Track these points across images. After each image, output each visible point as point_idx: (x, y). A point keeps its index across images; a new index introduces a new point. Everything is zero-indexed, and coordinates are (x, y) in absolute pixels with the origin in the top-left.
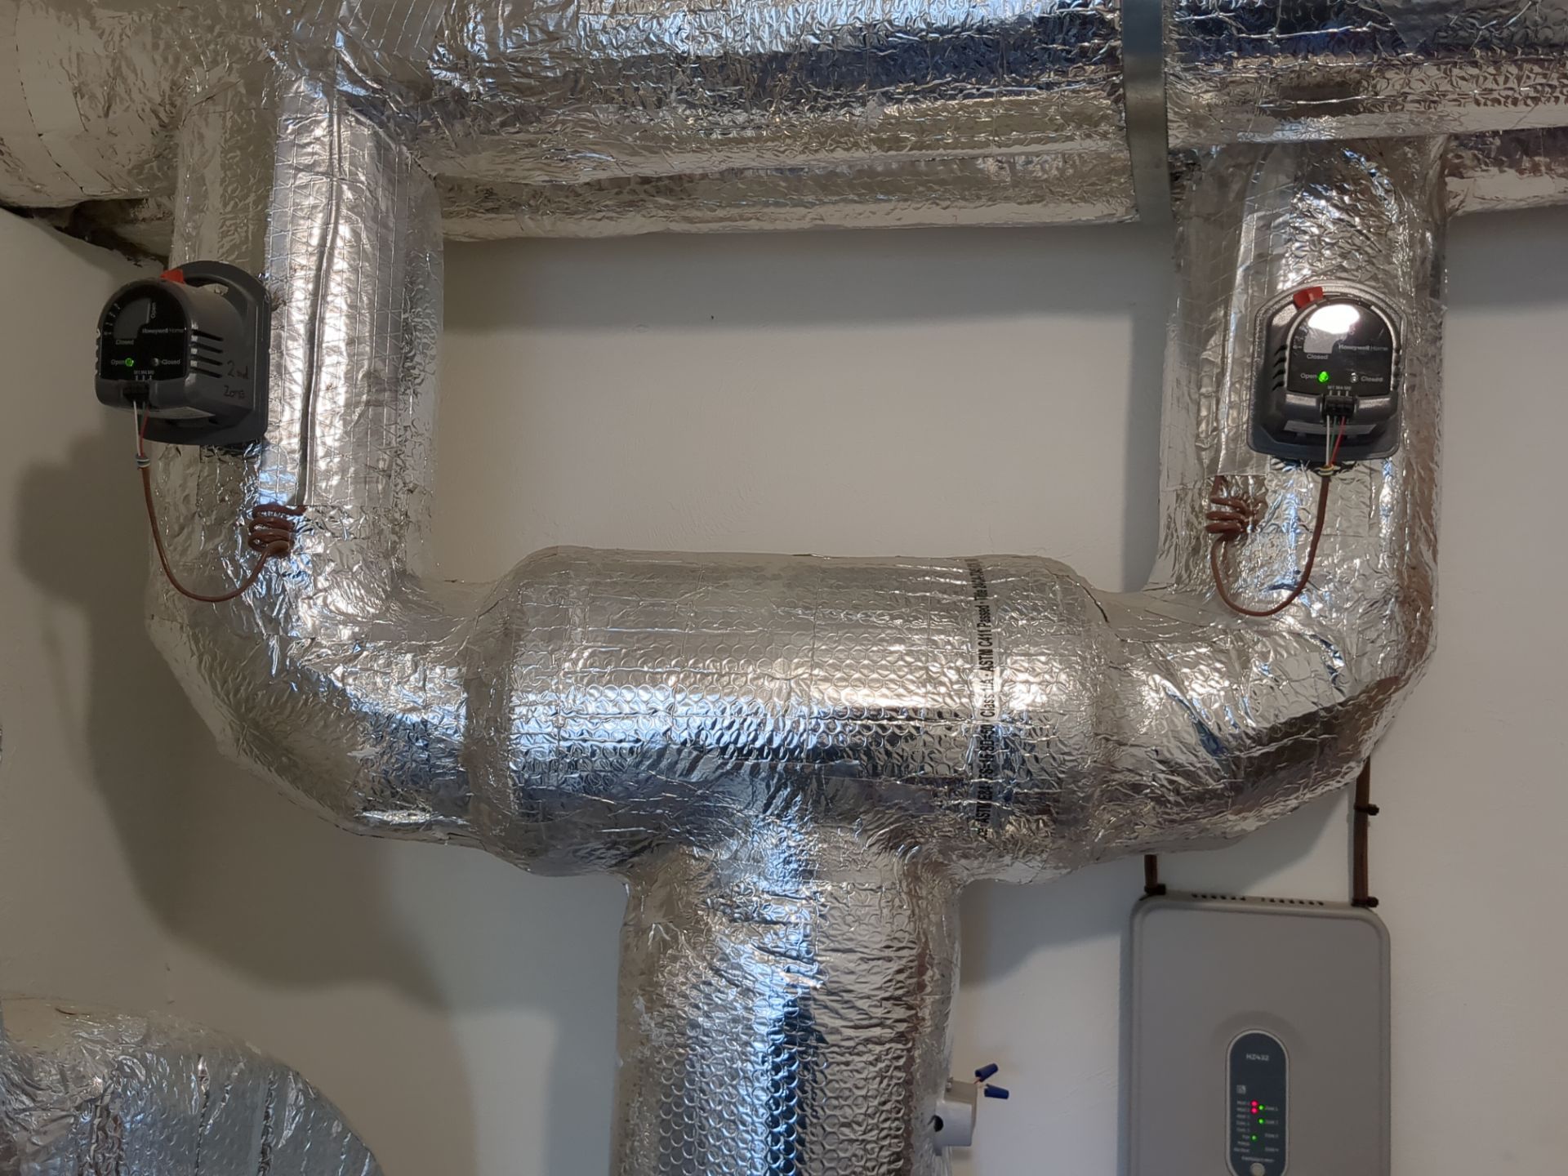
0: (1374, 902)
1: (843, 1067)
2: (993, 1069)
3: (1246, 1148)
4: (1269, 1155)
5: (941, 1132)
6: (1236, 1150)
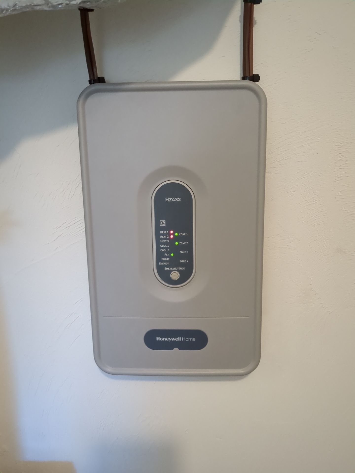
0: (256, 78)
3: (167, 261)
4: (183, 265)
6: (161, 264)
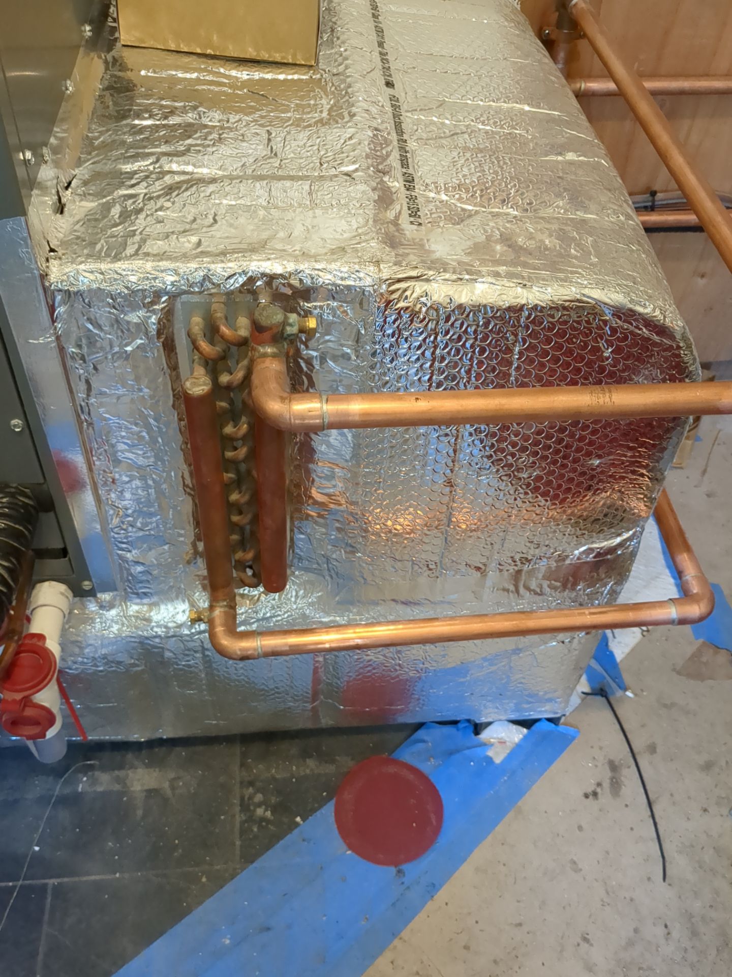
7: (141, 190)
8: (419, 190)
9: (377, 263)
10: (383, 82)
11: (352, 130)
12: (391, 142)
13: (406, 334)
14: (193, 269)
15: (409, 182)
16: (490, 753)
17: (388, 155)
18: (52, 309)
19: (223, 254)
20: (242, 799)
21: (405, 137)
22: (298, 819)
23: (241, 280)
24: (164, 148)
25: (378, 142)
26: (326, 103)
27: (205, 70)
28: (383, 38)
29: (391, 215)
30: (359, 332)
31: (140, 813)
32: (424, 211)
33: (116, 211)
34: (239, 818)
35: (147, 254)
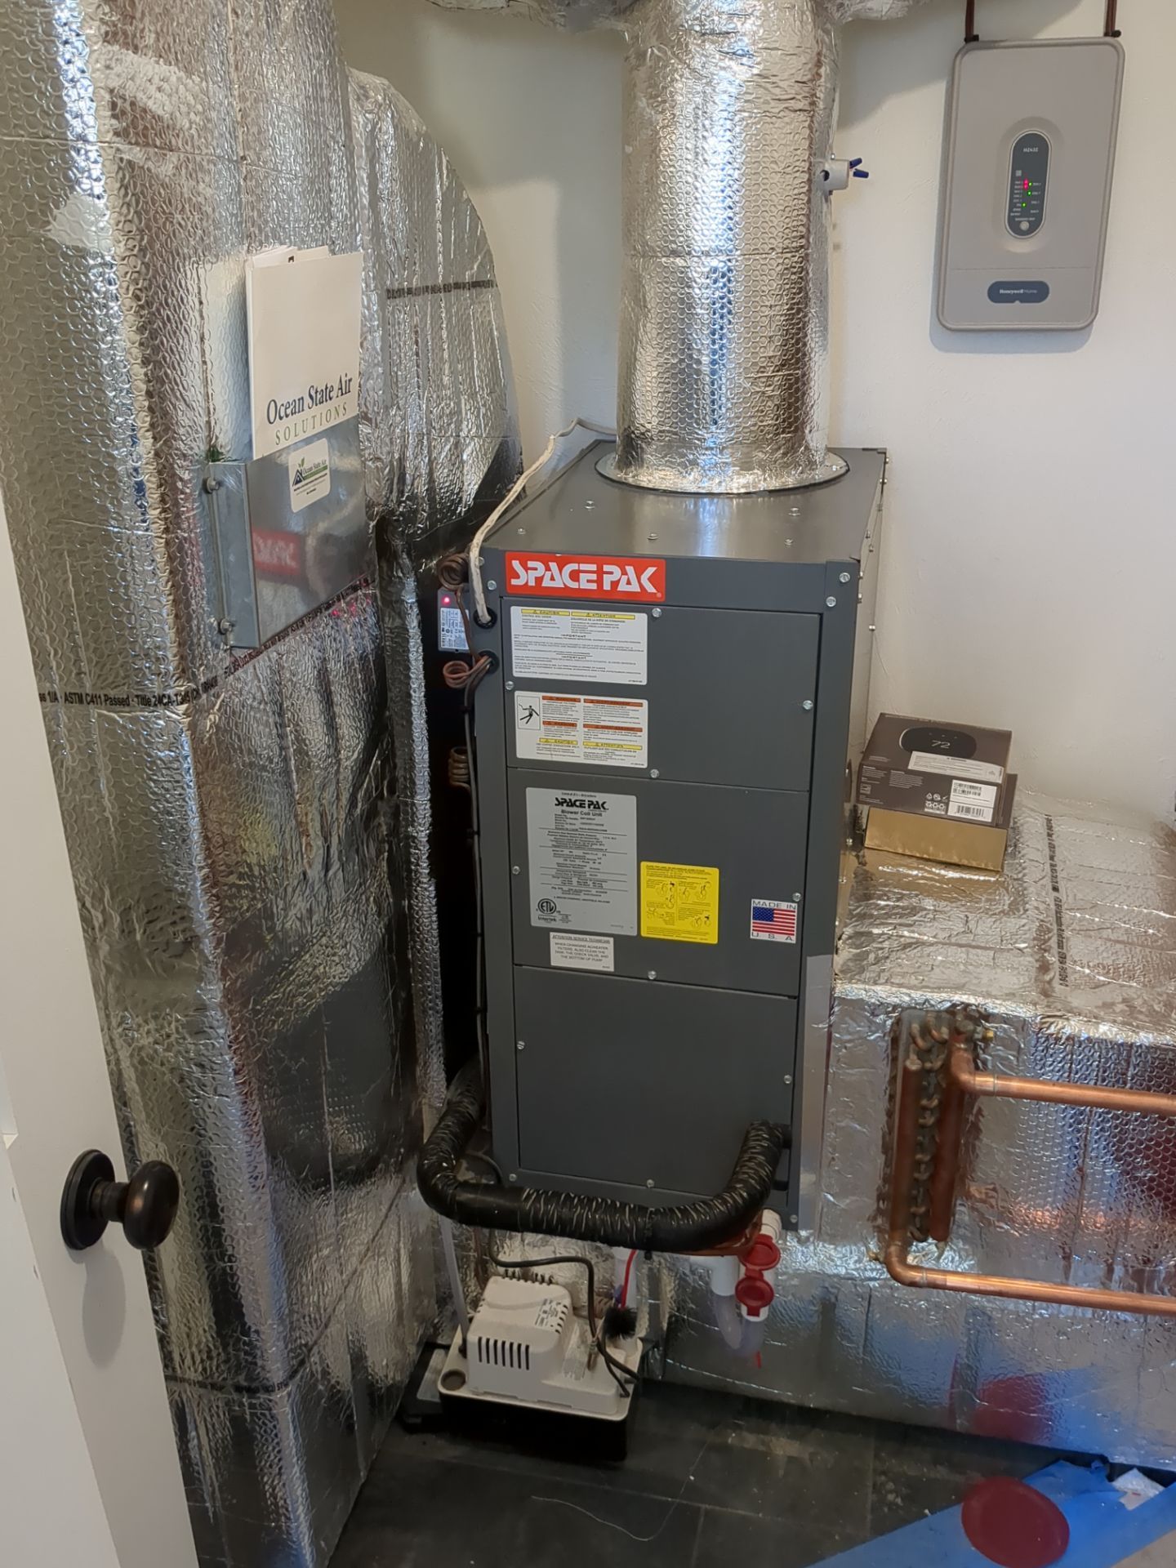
0: (1117, 34)
1: (771, 126)
2: (859, 161)
3: (1018, 212)
4: (1033, 215)
5: (828, 181)
6: (1012, 214)
7: (886, 944)
8: (1069, 964)
9: (1035, 1004)
10: (1051, 887)
11: (1025, 921)
12: (1052, 930)
13: (1051, 1051)
14: (918, 995)
15: (1063, 958)
16: (1123, 1500)
17: (1050, 939)
18: (832, 1008)
19: (939, 989)
20: (874, 1485)
21: (1063, 928)
22: (927, 1511)
23: (949, 1004)
24: (899, 921)
25: (1043, 930)
26: (1007, 900)
27: (922, 869)
28: (1054, 852)
29: (1047, 978)
30: (1020, 1046)
31: (781, 1472)
32: (1071, 978)
33: (872, 956)
34: (871, 1497)
35: (892, 983)
